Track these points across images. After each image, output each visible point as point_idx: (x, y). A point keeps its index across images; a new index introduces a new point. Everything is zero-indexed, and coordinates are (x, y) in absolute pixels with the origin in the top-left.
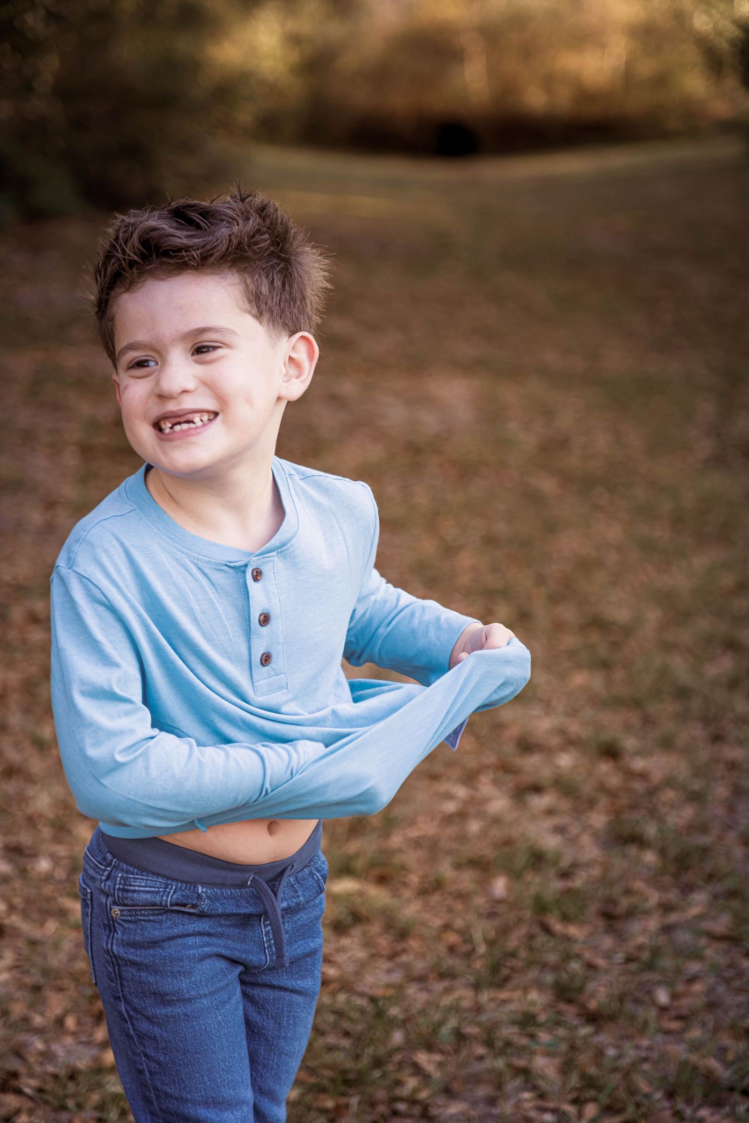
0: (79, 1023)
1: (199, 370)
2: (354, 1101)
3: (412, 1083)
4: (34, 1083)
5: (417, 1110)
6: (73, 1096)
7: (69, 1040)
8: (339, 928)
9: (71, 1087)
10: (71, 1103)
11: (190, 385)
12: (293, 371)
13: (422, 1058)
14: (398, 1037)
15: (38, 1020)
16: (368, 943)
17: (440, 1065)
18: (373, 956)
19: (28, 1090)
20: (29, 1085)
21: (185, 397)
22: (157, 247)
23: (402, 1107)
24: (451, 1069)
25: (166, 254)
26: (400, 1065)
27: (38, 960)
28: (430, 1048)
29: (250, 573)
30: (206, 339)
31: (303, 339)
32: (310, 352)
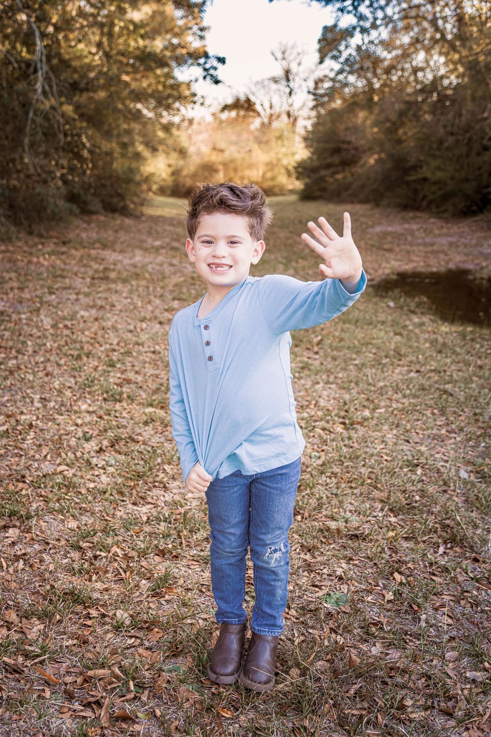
0: (51, 457)
2: (141, 482)
3: (162, 475)
4: (31, 479)
5: (162, 485)
6: (43, 483)
7: (47, 463)
8: (146, 423)
9: (43, 480)
10: (42, 486)
11: (226, 255)
12: (255, 254)
13: (166, 467)
14: (159, 460)
15: (37, 456)
16: (154, 428)
17: (172, 469)
18: (156, 433)
19: (28, 482)
20: (28, 479)
21: (223, 259)
22: (225, 203)
23: (157, 484)
24: (175, 471)
25: (229, 206)
26: (158, 470)
27: (42, 436)
28: (169, 464)
29: (202, 327)
30: (234, 239)
31: (261, 243)
32: (262, 248)
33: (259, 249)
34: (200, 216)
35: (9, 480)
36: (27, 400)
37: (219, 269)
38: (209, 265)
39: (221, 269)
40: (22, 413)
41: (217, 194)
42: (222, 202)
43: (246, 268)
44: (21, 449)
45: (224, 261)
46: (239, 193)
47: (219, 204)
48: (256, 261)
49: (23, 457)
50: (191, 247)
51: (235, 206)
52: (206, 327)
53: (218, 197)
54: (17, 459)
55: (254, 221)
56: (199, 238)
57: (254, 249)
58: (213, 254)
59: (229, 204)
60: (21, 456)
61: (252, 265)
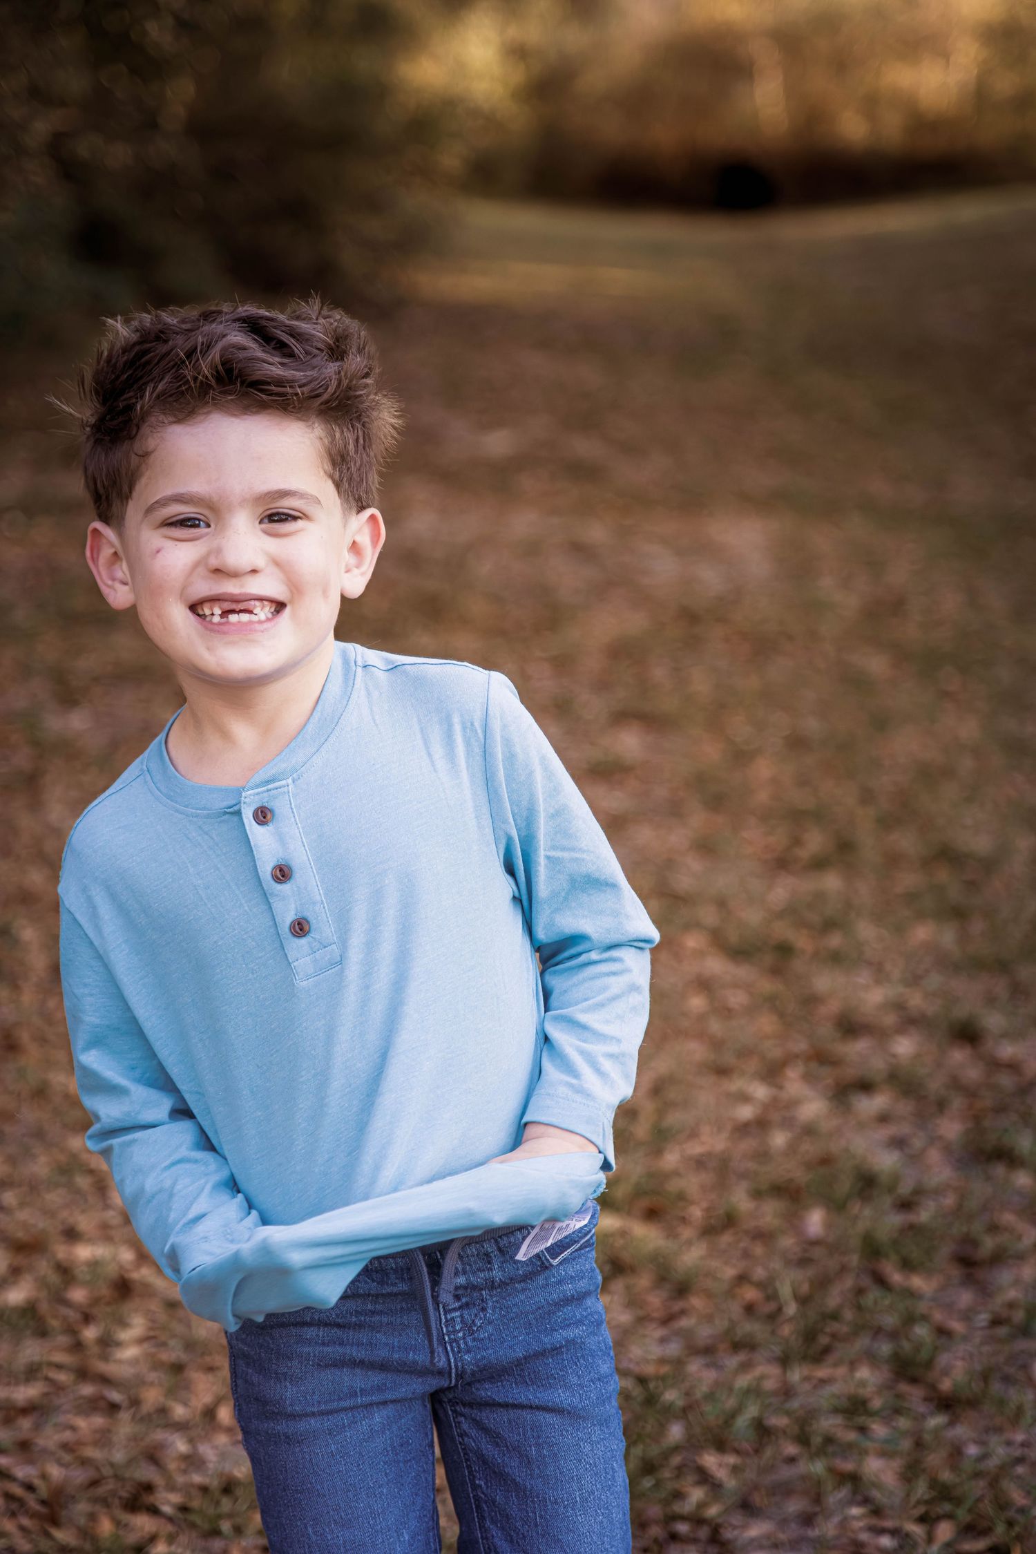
1: (271, 544)
3: (696, 1495)
4: (175, 1498)
5: (704, 1533)
6: (230, 1516)
7: (221, 1439)
9: (226, 1504)
10: (226, 1526)
11: (260, 562)
12: (355, 561)
13: (710, 1460)
14: (676, 1432)
15: (179, 1412)
16: (633, 1302)
17: (735, 1470)
18: (641, 1320)
19: (167, 1509)
20: (168, 1501)
21: (252, 578)
23: (682, 1528)
24: (750, 1475)
26: (680, 1471)
27: (179, 1328)
28: (721, 1445)
29: (248, 814)
30: (287, 504)
31: (373, 517)
32: (375, 537)
33: (365, 539)
34: (145, 429)
35: (95, 1500)
36: (83, 1182)
37: (233, 618)
38: (194, 608)
39: (245, 617)
40: (72, 1235)
41: (208, 346)
42: (229, 371)
43: (328, 612)
44: (105, 1380)
45: (255, 586)
46: (285, 338)
47: (219, 379)
48: (356, 584)
49: (124, 1416)
50: (106, 552)
51: (280, 382)
52: (263, 815)
53: (215, 354)
54: (98, 1421)
55: (347, 437)
56: (150, 510)
57: (348, 542)
58: (214, 562)
59: (257, 376)
60: (114, 1408)
61: (344, 599)
